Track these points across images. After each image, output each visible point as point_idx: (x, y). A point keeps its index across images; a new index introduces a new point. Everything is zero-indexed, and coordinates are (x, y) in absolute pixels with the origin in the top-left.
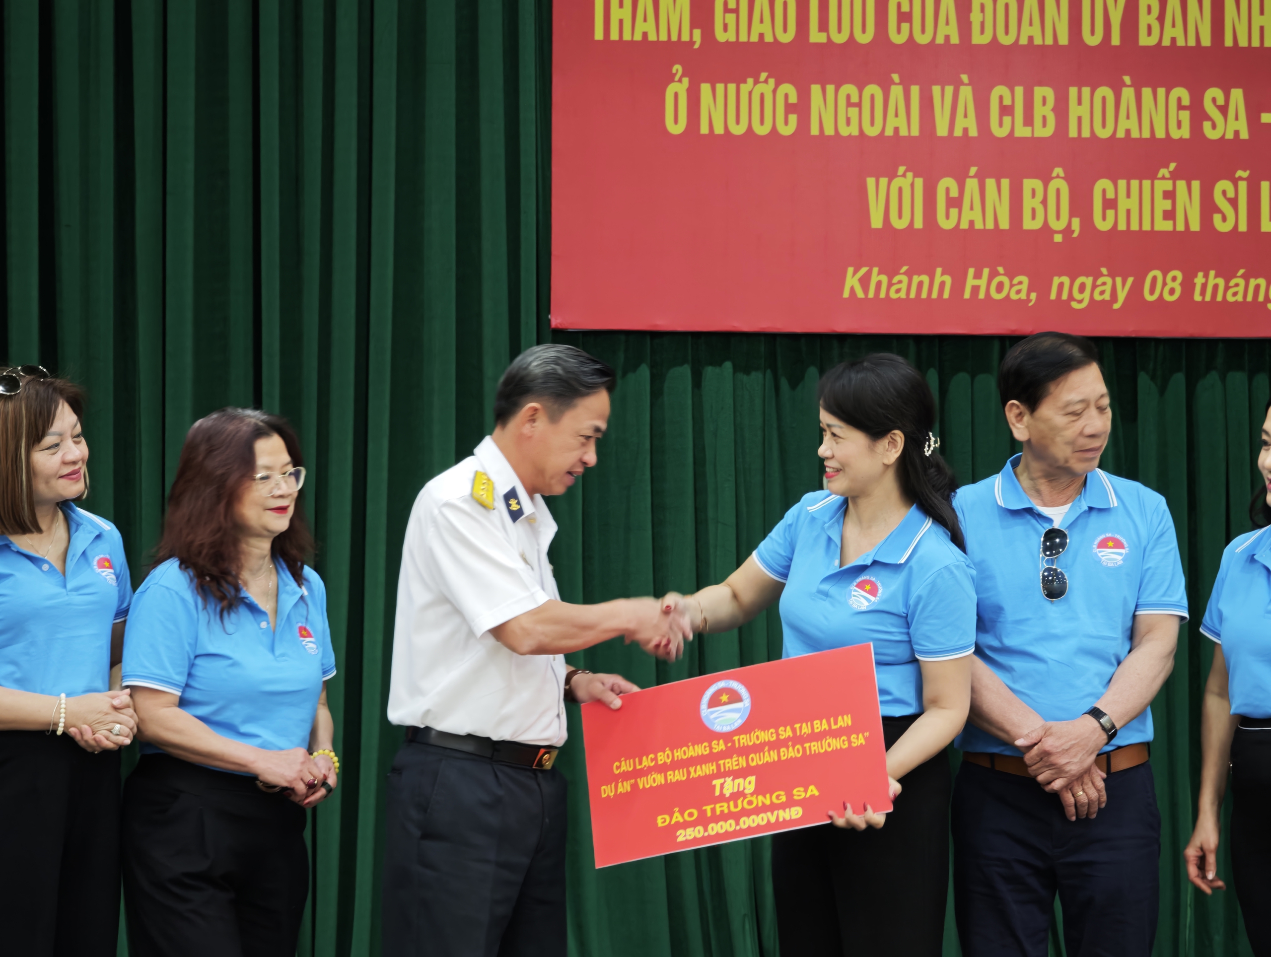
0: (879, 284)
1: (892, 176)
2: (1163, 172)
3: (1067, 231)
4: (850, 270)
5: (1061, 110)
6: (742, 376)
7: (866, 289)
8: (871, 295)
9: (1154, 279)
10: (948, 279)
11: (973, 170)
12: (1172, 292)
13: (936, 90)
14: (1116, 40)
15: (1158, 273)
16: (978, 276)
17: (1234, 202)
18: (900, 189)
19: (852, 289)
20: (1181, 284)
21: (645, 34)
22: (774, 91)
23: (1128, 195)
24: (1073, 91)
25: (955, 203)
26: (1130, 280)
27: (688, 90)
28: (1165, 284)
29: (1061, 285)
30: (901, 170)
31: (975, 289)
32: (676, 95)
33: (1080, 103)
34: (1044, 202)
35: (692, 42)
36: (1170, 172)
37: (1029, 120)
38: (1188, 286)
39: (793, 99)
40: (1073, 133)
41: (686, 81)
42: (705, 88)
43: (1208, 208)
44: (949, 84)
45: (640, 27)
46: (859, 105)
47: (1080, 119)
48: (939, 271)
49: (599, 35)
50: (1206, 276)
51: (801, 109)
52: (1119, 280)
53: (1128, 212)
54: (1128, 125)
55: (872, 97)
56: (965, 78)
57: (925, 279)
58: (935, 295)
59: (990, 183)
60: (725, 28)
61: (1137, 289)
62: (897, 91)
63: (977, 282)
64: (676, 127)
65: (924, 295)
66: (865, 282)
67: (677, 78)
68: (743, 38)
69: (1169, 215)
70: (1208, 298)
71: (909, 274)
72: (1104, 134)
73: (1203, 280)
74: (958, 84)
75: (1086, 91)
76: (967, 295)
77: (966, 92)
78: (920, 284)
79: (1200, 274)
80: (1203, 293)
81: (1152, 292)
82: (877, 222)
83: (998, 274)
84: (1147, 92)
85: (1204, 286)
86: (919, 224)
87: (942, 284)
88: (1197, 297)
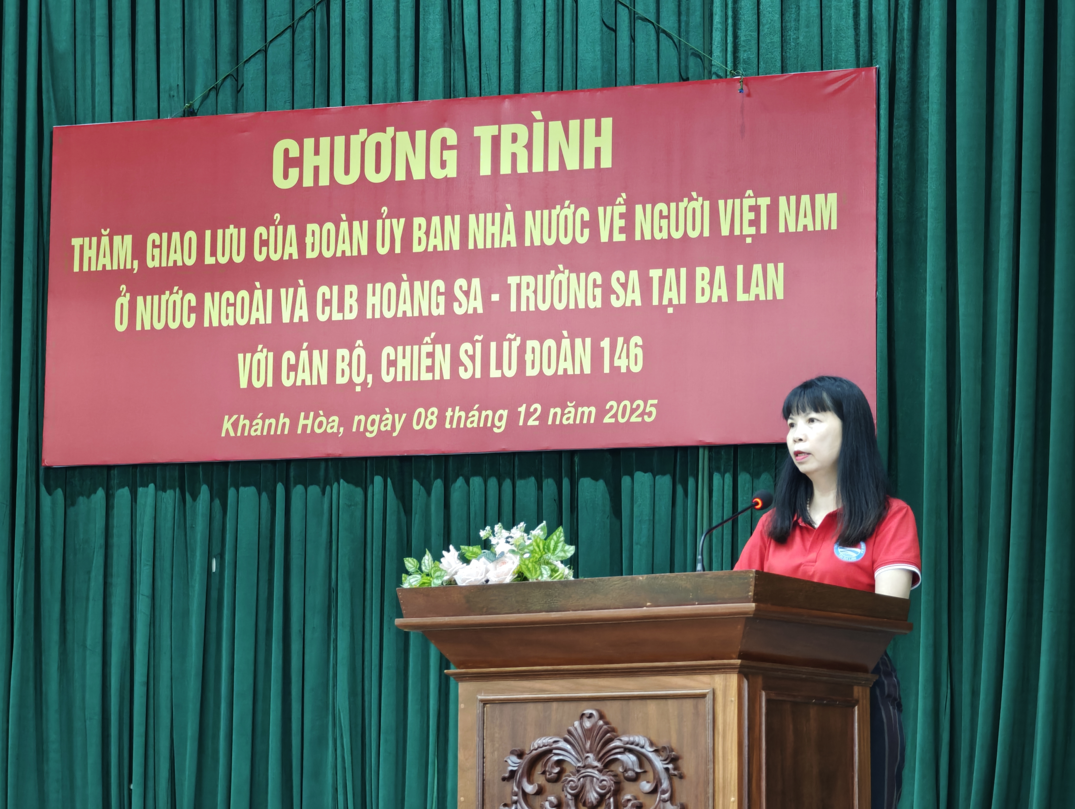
0: (244, 426)
1: (254, 352)
2: (427, 339)
3: (365, 383)
4: (226, 417)
5: (362, 300)
6: (160, 493)
7: (235, 430)
8: (239, 434)
9: (420, 414)
10: (287, 421)
11: (305, 345)
12: (431, 422)
13: (283, 291)
14: (398, 250)
15: (422, 410)
16: (306, 418)
17: (472, 358)
18: (259, 361)
19: (227, 431)
20: (437, 417)
21: (104, 266)
22: (182, 299)
23: (404, 357)
24: (370, 286)
25: (293, 368)
26: (404, 416)
27: (129, 302)
28: (426, 417)
29: (359, 421)
30: (260, 347)
31: (305, 427)
32: (122, 305)
33: (374, 294)
34: (350, 365)
35: (132, 269)
36: (431, 339)
37: (341, 309)
38: (441, 418)
39: (193, 303)
40: (369, 316)
41: (128, 295)
42: (140, 299)
43: (456, 362)
44: (291, 287)
45: (102, 261)
46: (234, 305)
47: (374, 305)
48: (282, 415)
49: (76, 269)
50: (453, 411)
51: (198, 309)
52: (397, 416)
53: (404, 368)
54: (405, 308)
55: (243, 299)
56: (301, 282)
57: (273, 421)
58: (279, 432)
59: (316, 353)
60: (153, 259)
61: (408, 421)
62: (258, 294)
63: (306, 422)
64: (121, 327)
65: (272, 433)
66: (235, 425)
67: (123, 294)
68: (164, 264)
69: (430, 369)
70: (454, 426)
71: (263, 419)
72: (389, 315)
73: (452, 414)
74: (296, 286)
75: (378, 286)
76: (299, 431)
77: (302, 292)
78: (270, 425)
79: (450, 409)
80: (451, 422)
81: (418, 423)
82: (243, 384)
83: (319, 415)
84: (417, 284)
85: (452, 418)
86: (270, 384)
87: (284, 424)
88: (448, 426)
